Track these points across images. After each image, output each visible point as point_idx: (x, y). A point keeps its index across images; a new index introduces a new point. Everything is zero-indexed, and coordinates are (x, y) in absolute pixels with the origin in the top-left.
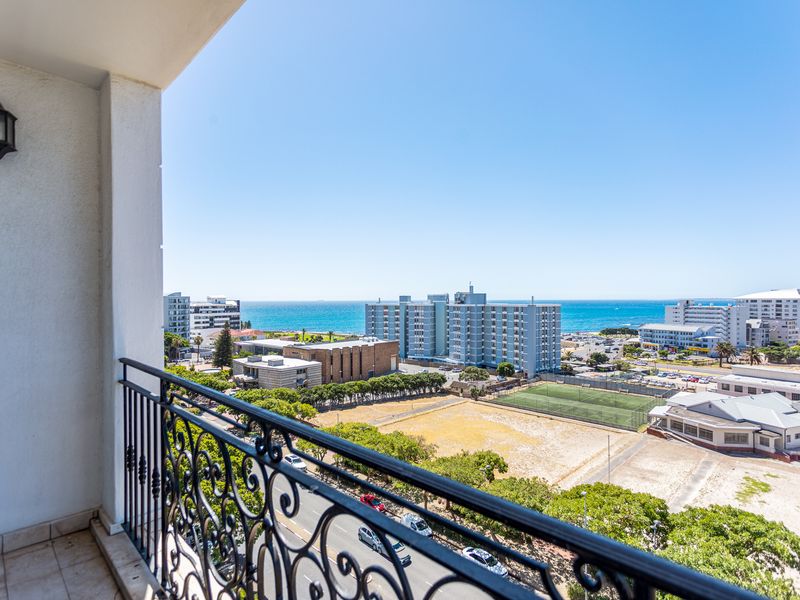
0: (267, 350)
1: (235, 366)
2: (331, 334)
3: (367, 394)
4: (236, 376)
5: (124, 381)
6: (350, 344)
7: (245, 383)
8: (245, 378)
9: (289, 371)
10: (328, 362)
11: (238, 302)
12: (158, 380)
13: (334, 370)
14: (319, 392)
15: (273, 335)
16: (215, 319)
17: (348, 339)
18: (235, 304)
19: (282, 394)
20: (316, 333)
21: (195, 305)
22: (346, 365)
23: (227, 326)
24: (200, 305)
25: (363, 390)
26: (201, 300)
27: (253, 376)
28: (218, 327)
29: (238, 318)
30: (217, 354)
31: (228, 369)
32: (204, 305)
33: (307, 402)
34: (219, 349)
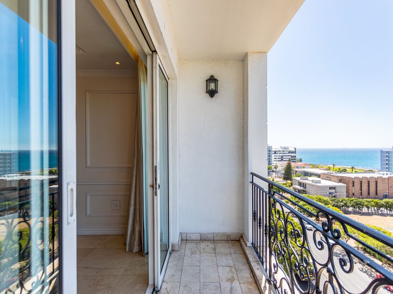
0: (311, 175)
1: (293, 181)
2: (353, 168)
3: (381, 209)
4: (294, 186)
5: (252, 182)
6: (368, 175)
7: (299, 190)
8: (299, 188)
9: (324, 187)
10: (351, 185)
11: (295, 149)
12: (267, 184)
13: (356, 189)
14: (344, 202)
15: (314, 166)
16: (284, 157)
17: (365, 172)
18: (294, 150)
19: (320, 199)
20: (342, 168)
21: (274, 150)
22: (365, 188)
23: (289, 160)
24: (277, 150)
25: (379, 206)
26: (277, 148)
27: (303, 187)
28: (285, 161)
29: (295, 157)
30: (285, 174)
31: (290, 182)
32: (278, 150)
33: (336, 206)
34: (285, 172)
